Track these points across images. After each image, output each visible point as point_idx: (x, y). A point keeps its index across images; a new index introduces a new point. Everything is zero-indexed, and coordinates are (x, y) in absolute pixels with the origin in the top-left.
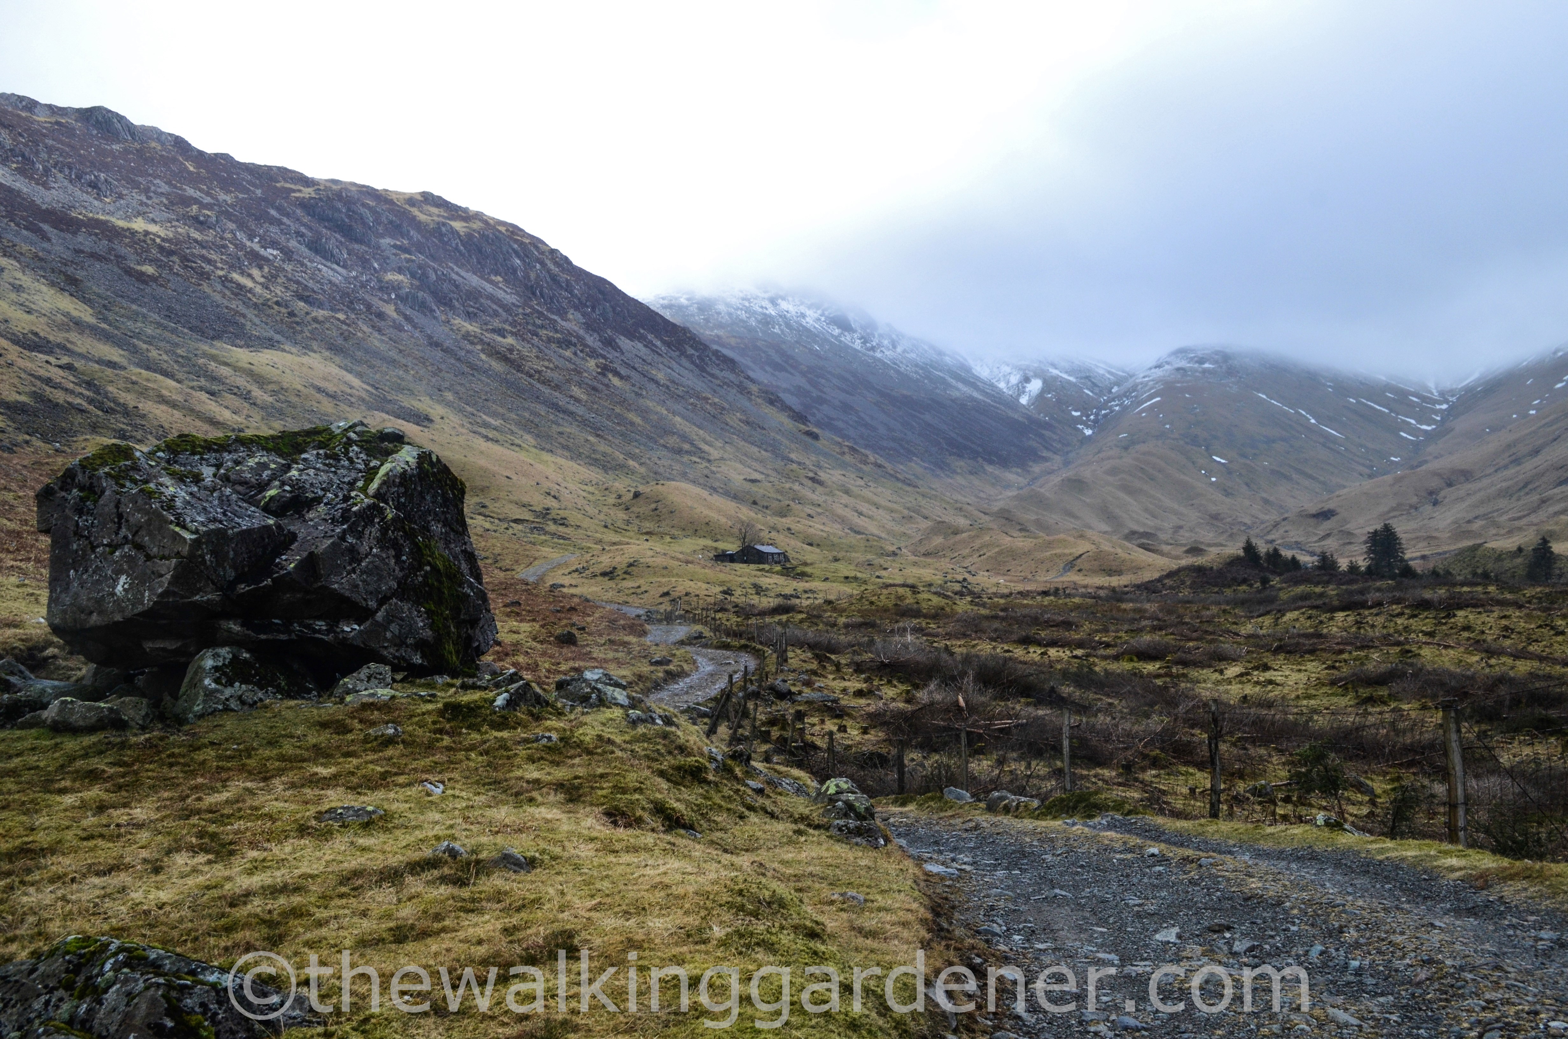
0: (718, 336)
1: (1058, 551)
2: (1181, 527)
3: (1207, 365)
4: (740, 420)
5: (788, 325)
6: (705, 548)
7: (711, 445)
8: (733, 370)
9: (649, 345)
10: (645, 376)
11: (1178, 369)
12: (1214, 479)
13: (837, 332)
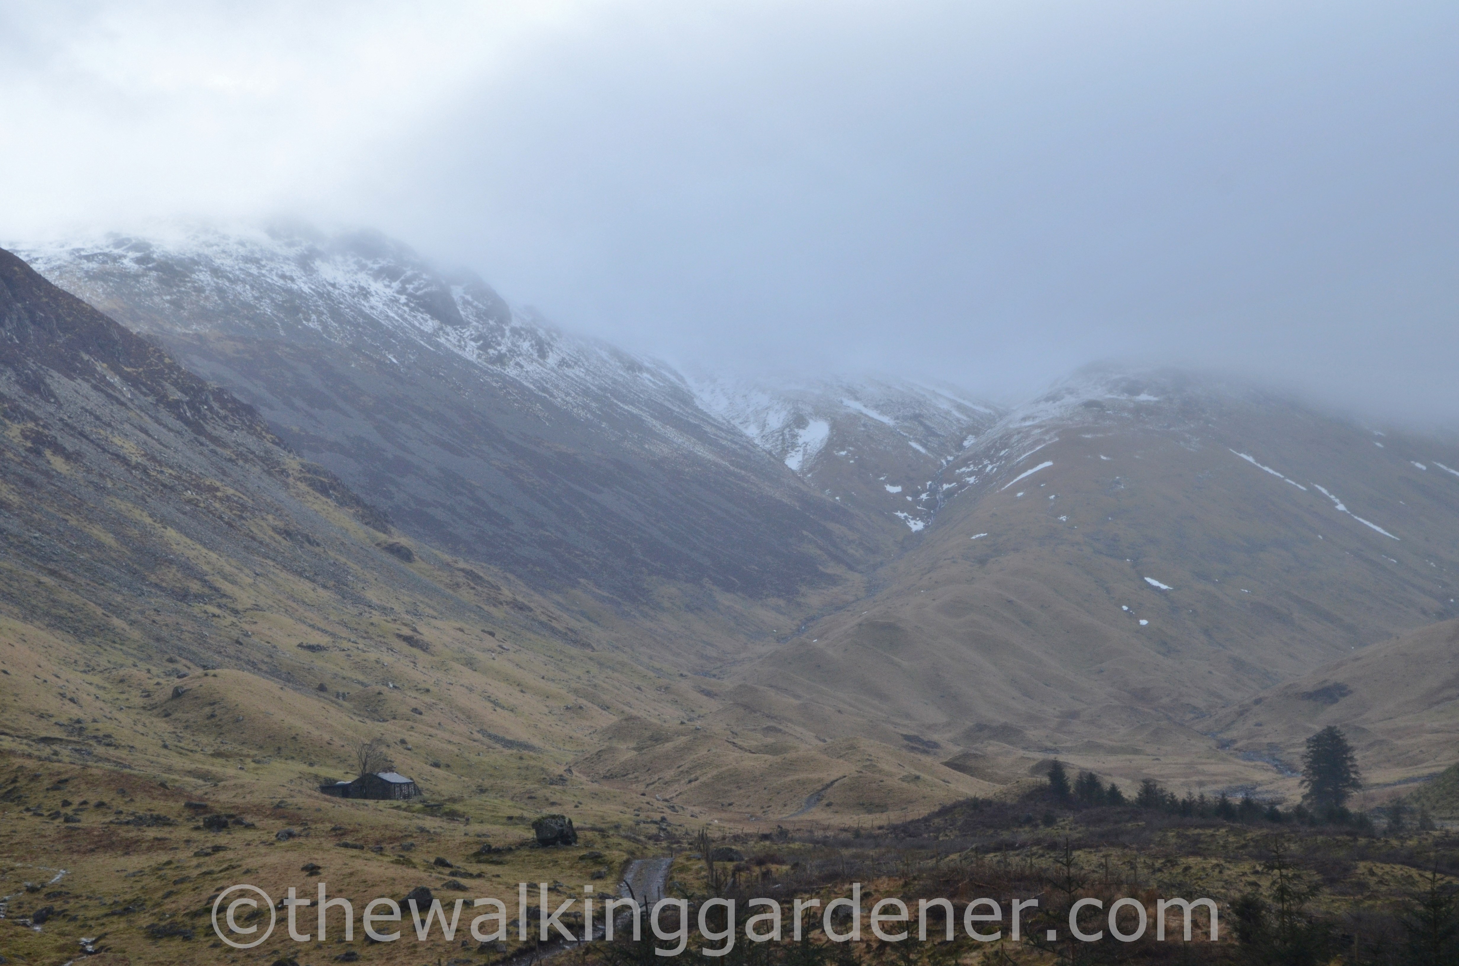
0: (199, 337)
1: (802, 776)
2: (1074, 715)
3: (1143, 397)
4: (274, 529)
5: (336, 313)
6: (302, 776)
7: (234, 583)
8: (251, 429)
9: (101, 386)
10: (104, 450)
11: (1089, 405)
12: (1144, 622)
13: (430, 325)
